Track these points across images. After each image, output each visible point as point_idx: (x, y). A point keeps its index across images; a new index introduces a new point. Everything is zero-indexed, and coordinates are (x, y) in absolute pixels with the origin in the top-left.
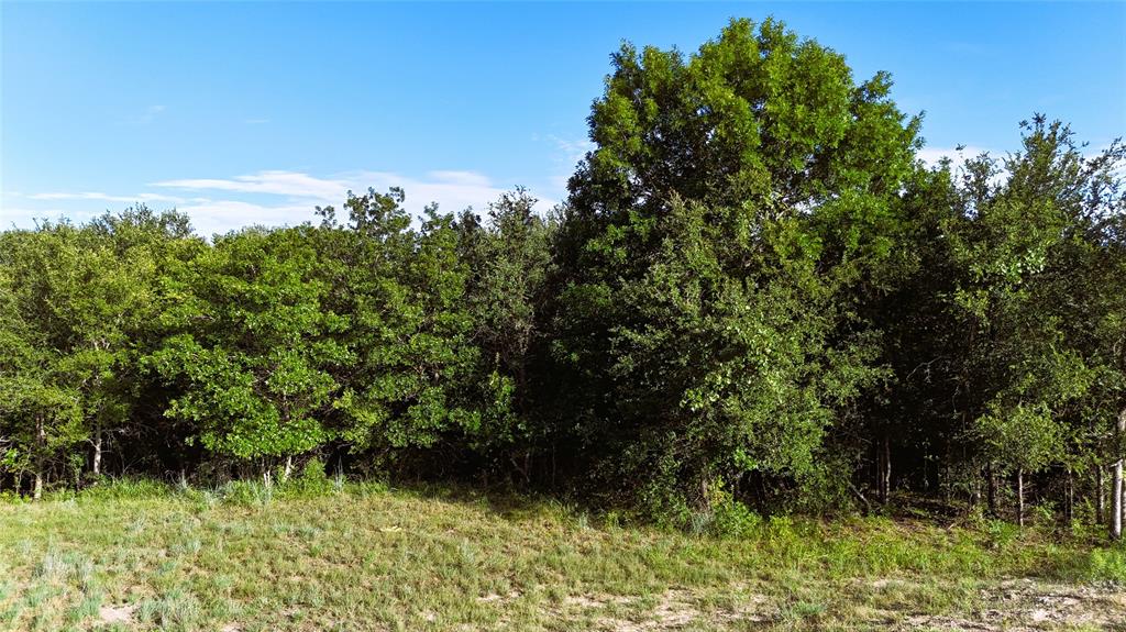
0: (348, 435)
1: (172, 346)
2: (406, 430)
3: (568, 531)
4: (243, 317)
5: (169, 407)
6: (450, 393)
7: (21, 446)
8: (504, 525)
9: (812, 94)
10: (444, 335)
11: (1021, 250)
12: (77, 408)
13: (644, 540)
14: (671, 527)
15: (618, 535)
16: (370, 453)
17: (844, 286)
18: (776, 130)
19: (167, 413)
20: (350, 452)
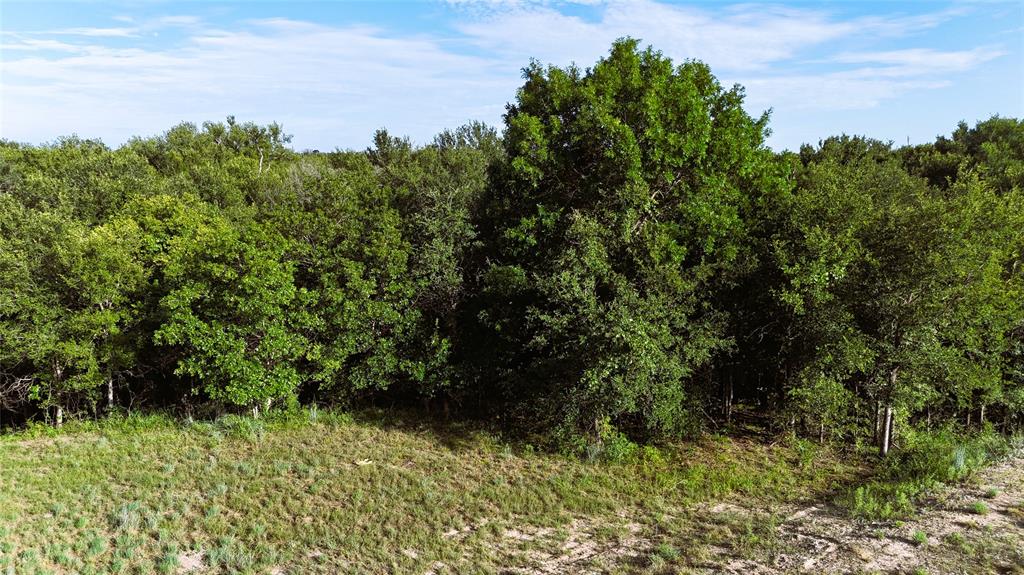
0: (318, 377)
1: (178, 321)
2: (366, 375)
3: (497, 459)
4: (236, 303)
5: (178, 367)
6: (399, 346)
7: (43, 383)
8: (448, 454)
9: (681, 120)
10: (392, 301)
11: (829, 264)
12: (92, 360)
13: (553, 466)
14: (572, 456)
15: (535, 462)
16: (335, 390)
17: (702, 283)
18: (653, 153)
19: (177, 372)
20: (320, 388)
